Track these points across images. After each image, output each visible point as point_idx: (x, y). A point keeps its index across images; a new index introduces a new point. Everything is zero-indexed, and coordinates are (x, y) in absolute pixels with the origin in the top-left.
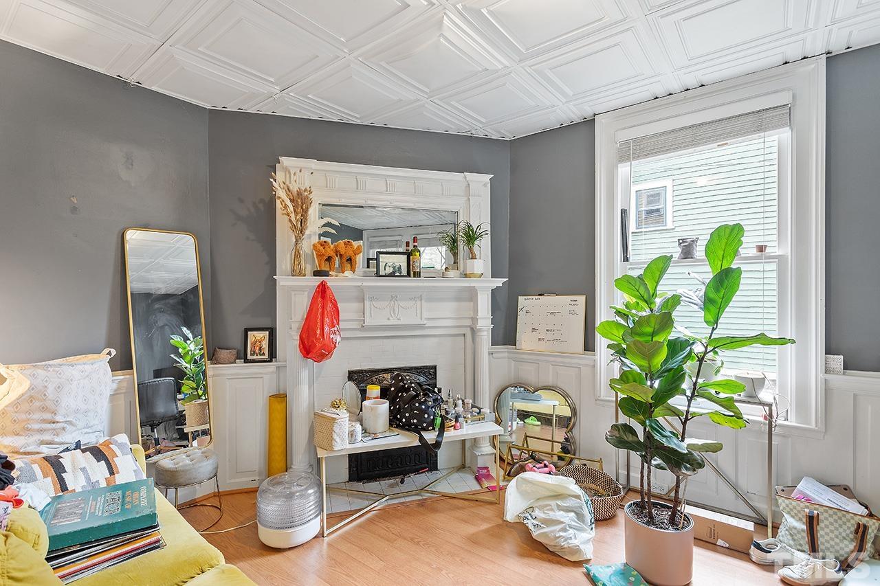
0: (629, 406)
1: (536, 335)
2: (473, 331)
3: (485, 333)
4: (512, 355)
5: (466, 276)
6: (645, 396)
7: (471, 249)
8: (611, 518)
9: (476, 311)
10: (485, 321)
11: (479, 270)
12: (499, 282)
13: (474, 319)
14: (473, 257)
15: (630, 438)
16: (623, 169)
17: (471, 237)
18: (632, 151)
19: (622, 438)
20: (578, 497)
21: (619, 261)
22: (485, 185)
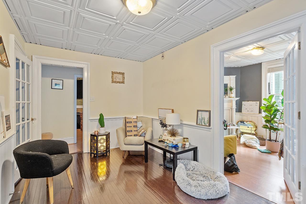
0: (267, 121)
1: (247, 110)
2: (232, 109)
3: (234, 109)
4: (240, 114)
5: (230, 97)
6: (269, 119)
7: (231, 92)
8: (265, 145)
9: (232, 104)
10: (234, 107)
11: (233, 96)
12: (238, 99)
13: (232, 106)
14: (232, 93)
15: (267, 127)
16: (269, 74)
17: (231, 89)
18: (271, 70)
19: (265, 127)
20: (256, 139)
21: (268, 94)
22: (234, 78)
